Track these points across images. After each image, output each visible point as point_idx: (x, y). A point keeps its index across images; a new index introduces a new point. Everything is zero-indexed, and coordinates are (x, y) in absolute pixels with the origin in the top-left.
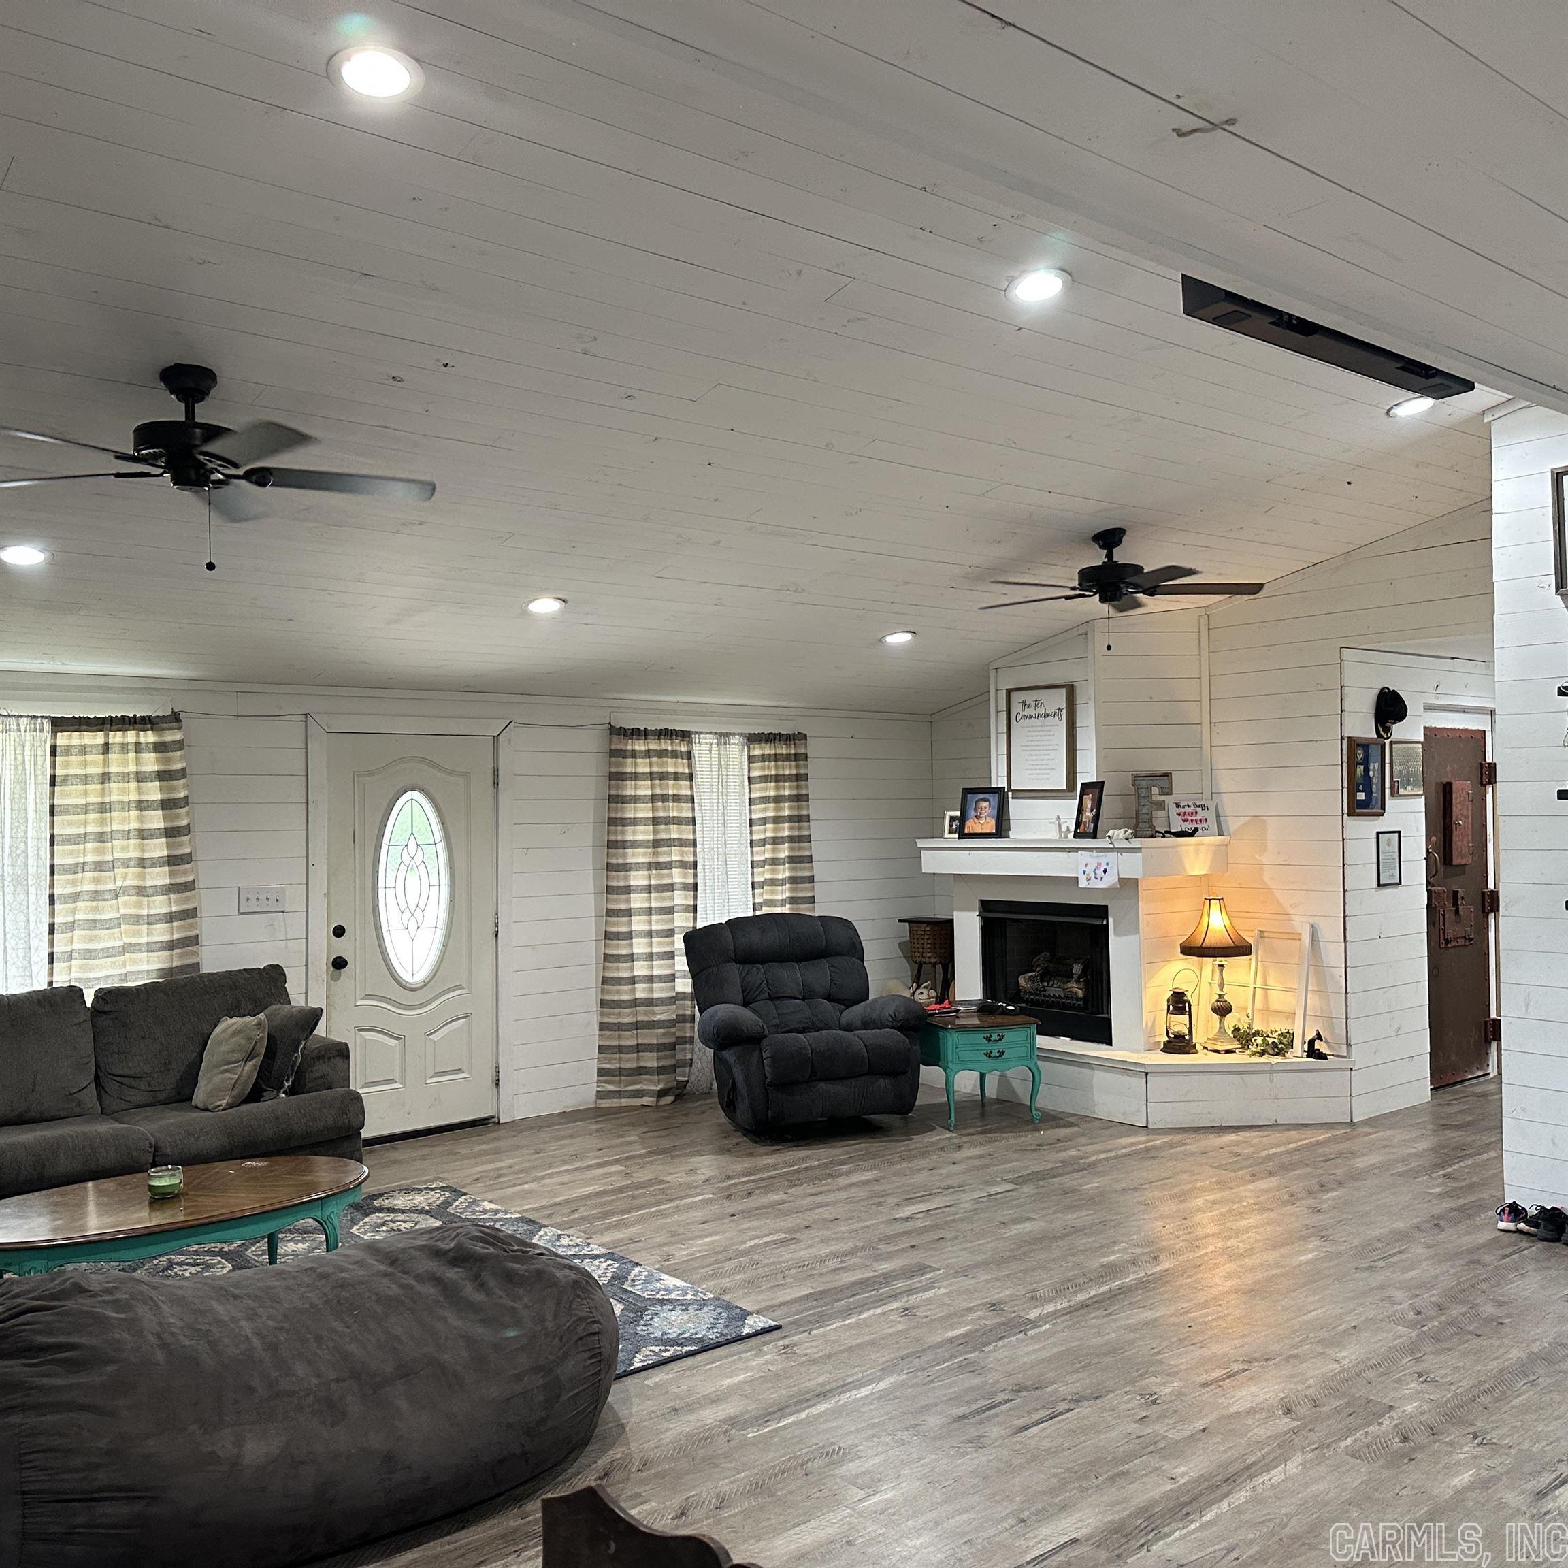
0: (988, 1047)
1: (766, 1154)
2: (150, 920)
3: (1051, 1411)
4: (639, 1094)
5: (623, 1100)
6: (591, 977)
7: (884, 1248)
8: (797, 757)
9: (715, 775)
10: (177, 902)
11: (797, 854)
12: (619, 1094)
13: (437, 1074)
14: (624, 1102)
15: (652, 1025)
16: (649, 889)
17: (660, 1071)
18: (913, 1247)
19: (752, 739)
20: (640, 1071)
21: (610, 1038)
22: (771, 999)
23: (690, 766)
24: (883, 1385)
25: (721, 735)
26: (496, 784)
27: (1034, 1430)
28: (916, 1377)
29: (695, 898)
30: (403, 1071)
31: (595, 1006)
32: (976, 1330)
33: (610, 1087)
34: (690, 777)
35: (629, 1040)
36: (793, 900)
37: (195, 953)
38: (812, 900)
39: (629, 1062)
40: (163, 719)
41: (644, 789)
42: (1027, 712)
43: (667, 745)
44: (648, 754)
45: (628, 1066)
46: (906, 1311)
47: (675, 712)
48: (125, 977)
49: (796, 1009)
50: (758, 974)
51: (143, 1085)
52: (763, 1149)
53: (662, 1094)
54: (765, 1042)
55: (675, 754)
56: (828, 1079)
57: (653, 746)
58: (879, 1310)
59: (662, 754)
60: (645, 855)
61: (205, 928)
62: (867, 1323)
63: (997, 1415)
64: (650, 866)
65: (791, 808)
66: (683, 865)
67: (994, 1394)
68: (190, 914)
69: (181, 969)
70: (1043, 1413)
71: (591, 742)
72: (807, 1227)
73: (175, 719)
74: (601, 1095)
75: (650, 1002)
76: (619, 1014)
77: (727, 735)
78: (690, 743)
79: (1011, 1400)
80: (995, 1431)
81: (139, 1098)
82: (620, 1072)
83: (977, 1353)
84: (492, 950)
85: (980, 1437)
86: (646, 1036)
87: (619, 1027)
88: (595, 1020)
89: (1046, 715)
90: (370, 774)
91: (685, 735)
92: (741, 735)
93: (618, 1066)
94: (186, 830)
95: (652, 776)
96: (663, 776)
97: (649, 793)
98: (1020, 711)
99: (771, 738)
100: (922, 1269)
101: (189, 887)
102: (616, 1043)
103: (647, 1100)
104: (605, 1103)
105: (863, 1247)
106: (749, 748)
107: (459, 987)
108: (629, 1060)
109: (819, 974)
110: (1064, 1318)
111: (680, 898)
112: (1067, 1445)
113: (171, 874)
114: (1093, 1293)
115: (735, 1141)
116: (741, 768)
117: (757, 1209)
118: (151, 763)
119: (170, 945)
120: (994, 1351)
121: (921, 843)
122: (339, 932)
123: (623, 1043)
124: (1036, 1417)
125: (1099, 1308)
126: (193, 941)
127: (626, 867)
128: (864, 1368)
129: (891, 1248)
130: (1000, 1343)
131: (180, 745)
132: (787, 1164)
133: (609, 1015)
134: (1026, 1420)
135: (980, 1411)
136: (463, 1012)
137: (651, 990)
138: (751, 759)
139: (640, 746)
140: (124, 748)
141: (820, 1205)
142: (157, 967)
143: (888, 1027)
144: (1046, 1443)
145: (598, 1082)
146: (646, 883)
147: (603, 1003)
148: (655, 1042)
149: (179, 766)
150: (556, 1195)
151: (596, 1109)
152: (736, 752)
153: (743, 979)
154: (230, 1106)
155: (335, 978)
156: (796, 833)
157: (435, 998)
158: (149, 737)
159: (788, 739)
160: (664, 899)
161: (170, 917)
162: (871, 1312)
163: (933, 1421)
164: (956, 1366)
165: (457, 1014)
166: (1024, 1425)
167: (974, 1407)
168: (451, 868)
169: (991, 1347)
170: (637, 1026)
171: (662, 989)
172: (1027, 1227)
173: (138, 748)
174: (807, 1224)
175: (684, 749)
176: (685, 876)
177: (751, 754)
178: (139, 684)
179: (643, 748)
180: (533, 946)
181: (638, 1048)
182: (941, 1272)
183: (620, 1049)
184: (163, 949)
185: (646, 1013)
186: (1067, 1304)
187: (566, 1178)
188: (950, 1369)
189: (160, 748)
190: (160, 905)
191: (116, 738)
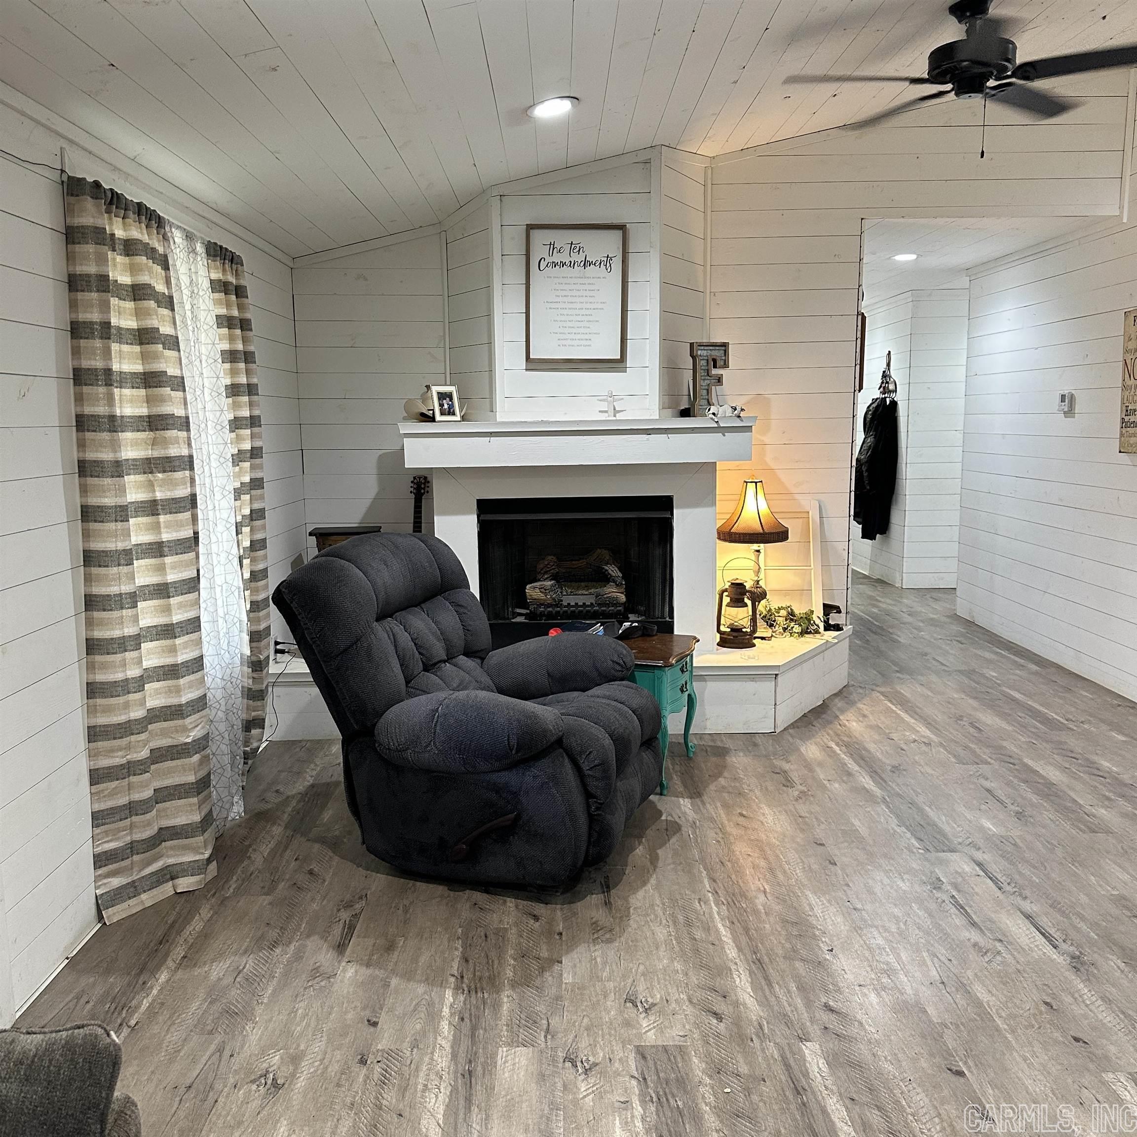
0: (682, 680)
4: (169, 876)
5: (144, 896)
8: (240, 292)
12: (134, 889)
14: (143, 899)
17: (201, 825)
19: (209, 250)
21: (112, 792)
22: (427, 668)
23: (168, 282)
31: (77, 741)
33: (116, 882)
35: (145, 787)
39: (146, 827)
41: (126, 316)
42: (557, 258)
43: (147, 235)
45: (146, 833)
50: (402, 633)
57: (136, 232)
74: (104, 902)
76: (128, 747)
77: (193, 236)
78: (165, 239)
82: (132, 848)
87: (127, 769)
88: (79, 767)
89: (586, 263)
91: (160, 224)
92: (202, 240)
93: (128, 839)
98: (546, 256)
99: (223, 255)
102: (123, 800)
103: (185, 882)
104: (113, 914)
106: (208, 268)
108: (144, 824)
109: (451, 620)
123: (137, 796)
133: (109, 751)
138: (211, 286)
139: (118, 229)
143: (616, 679)
145: (97, 879)
147: (94, 734)
153: (395, 645)
159: (232, 260)
170: (160, 758)
175: (161, 249)
177: (211, 276)
183: (130, 809)
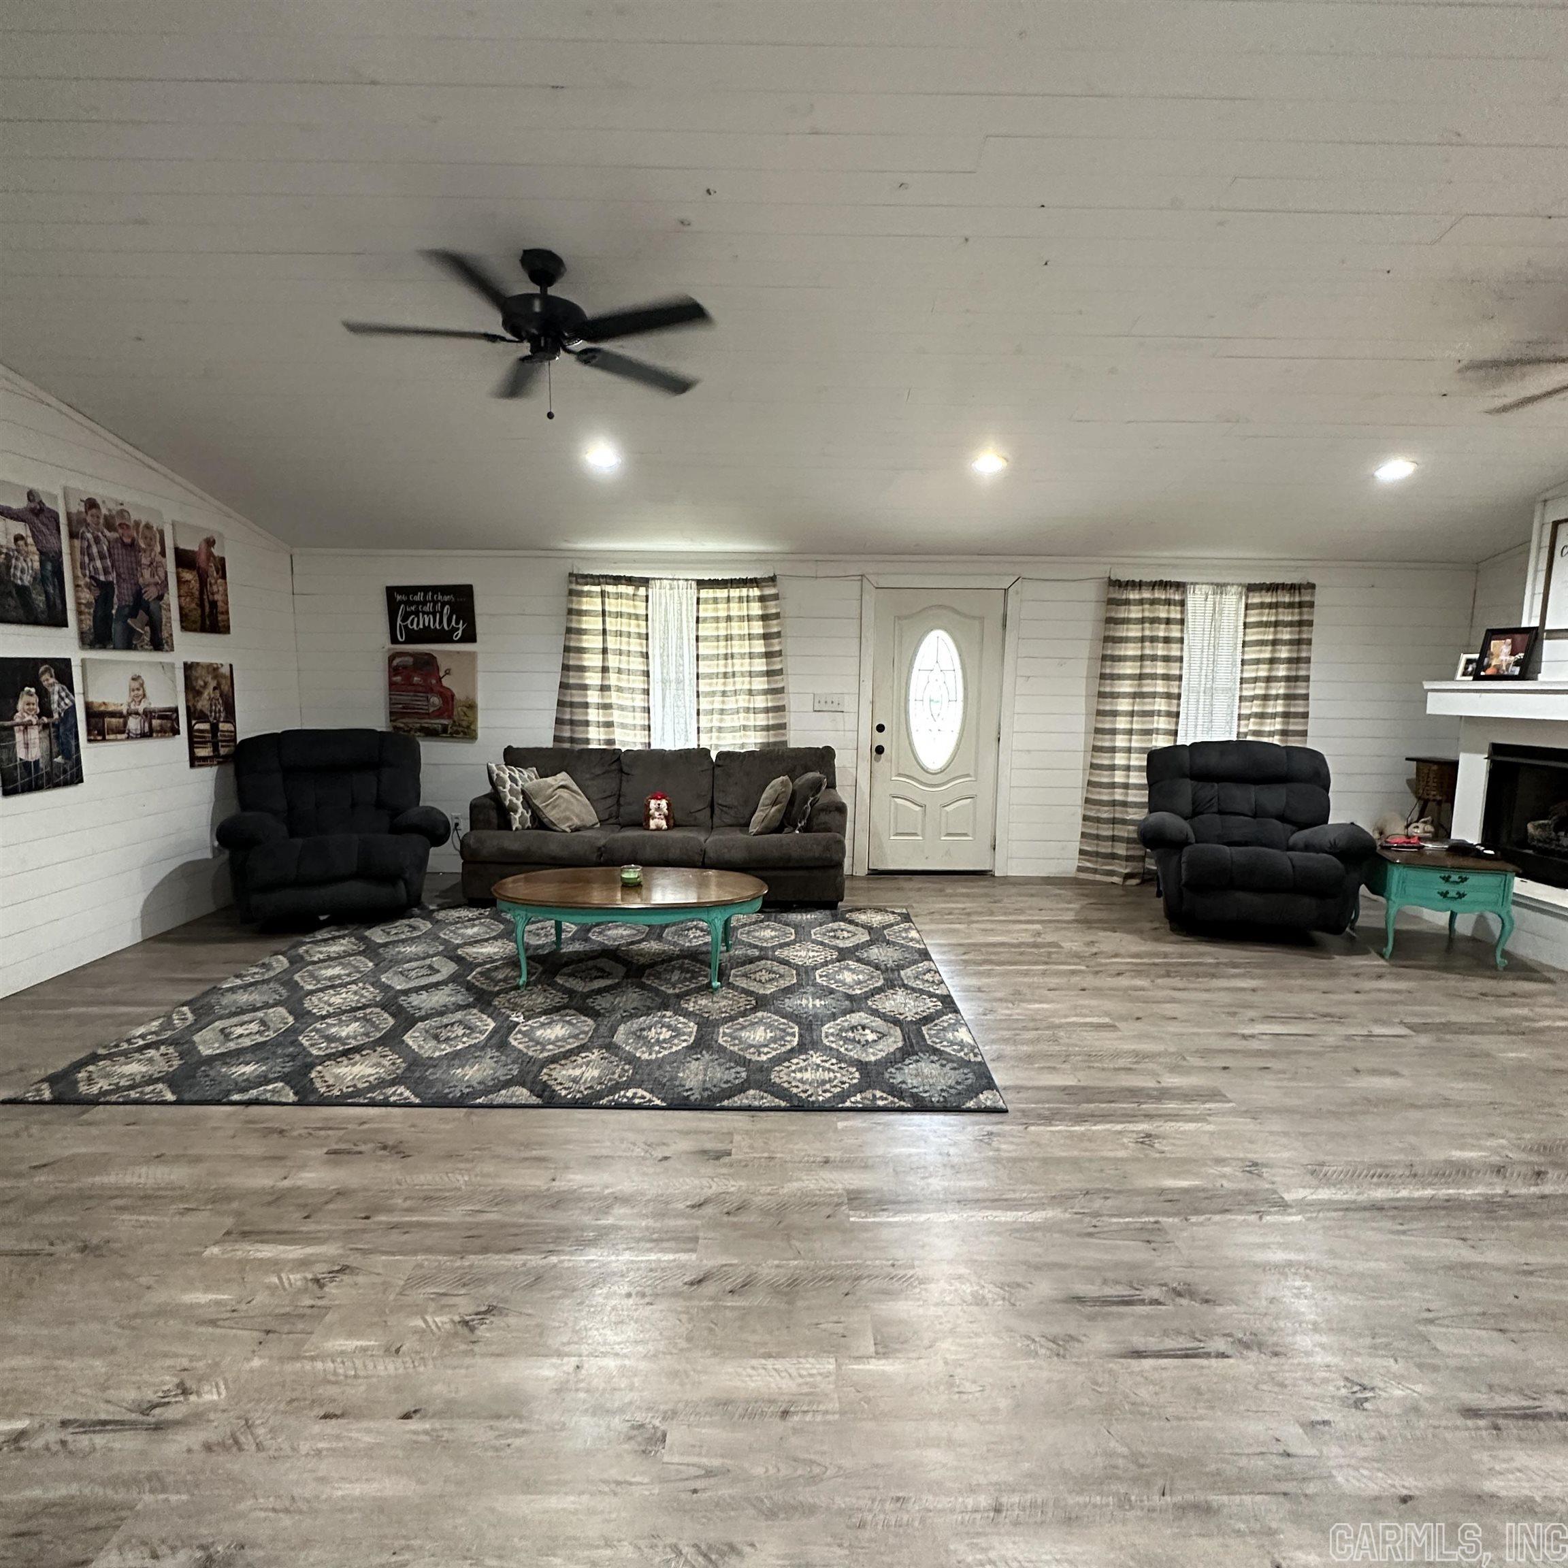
0: (1445, 887)
1: (1172, 942)
2: (755, 711)
3: (1196, 1344)
4: (1111, 873)
6: (1078, 778)
7: (1195, 1061)
8: (1301, 605)
9: (1208, 621)
10: (772, 700)
11: (1292, 692)
12: (1095, 871)
13: (949, 835)
14: (1098, 877)
15: (1124, 822)
16: (1132, 714)
17: (1128, 858)
18: (1225, 1068)
19: (1251, 588)
20: (1113, 856)
21: (1090, 827)
22: (1221, 812)
23: (1182, 612)
24: (1036, 1217)
25: (1218, 585)
26: (1004, 626)
27: (1148, 1363)
28: (1081, 1221)
29: (1177, 723)
30: (923, 830)
31: (1079, 801)
32: (1204, 1190)
33: (1089, 865)
34: (1182, 622)
35: (1106, 831)
36: (1284, 733)
37: (784, 735)
38: (1304, 733)
39: (1105, 848)
40: (764, 580)
41: (1134, 632)
43: (1159, 594)
44: (1141, 602)
45: (1103, 850)
46: (1147, 1139)
47: (1175, 566)
48: (743, 745)
49: (1241, 826)
50: (1210, 790)
51: (732, 812)
52: (1174, 937)
53: (1128, 876)
54: (1187, 849)
55: (1168, 602)
56: (1244, 888)
57: (1147, 595)
58: (1119, 1127)
59: (1153, 602)
60: (1131, 686)
61: (791, 719)
62: (1090, 1138)
63: (1121, 1316)
64: (1134, 696)
65: (1290, 651)
66: (1168, 696)
67: (1146, 1283)
68: (780, 709)
69: (775, 744)
70: (1183, 1343)
71: (1090, 593)
72: (1138, 1019)
73: (773, 580)
74: (1080, 869)
75: (1124, 804)
76: (1098, 811)
77: (1225, 585)
78: (1184, 592)
79: (1160, 1303)
80: (1099, 1339)
81: (728, 820)
82: (1097, 854)
83: (1176, 1220)
84: (995, 751)
85: (1072, 1338)
86: (1120, 830)
87: (1098, 820)
88: (1080, 812)
90: (906, 618)
91: (1180, 586)
92: (1240, 585)
93: (1096, 849)
94: (780, 653)
95: (1142, 621)
96: (1154, 621)
97: (1139, 634)
99: (1273, 588)
100: (1214, 1095)
101: (780, 691)
102: (1095, 832)
103: (1116, 879)
104: (1083, 876)
105: (1173, 1053)
106: (1247, 597)
107: (968, 775)
108: (1105, 847)
109: (1274, 797)
110: (1334, 1214)
111: (1162, 723)
112: (1170, 1411)
113: (769, 682)
114: (1404, 1193)
115: (1157, 925)
116: (1237, 614)
117: (1111, 989)
118: (756, 609)
119: (767, 728)
120: (1201, 1224)
121: (1427, 685)
122: (881, 728)
123: (1101, 833)
124: (1170, 1344)
125: (1394, 1218)
126: (782, 726)
127: (1114, 696)
128: (1037, 1188)
129: (1201, 1063)
130: (1217, 1218)
131: (776, 597)
132: (1182, 956)
133: (1091, 809)
134: (1153, 1343)
135: (1105, 1302)
136: (971, 793)
137: (1127, 795)
138: (1247, 607)
139: (1133, 595)
140: (740, 599)
141: (1173, 1000)
142: (760, 741)
143: (1326, 852)
144: (1144, 1393)
145: (1079, 859)
146: (1130, 708)
147: (1087, 801)
148: (1126, 835)
149: (774, 611)
150: (969, 937)
151: (1075, 879)
152: (1233, 602)
153: (1194, 795)
154: (758, 834)
155: (878, 760)
156: (1293, 673)
157: (948, 782)
158: (755, 592)
159: (1292, 588)
160: (1143, 723)
161: (767, 710)
162: (1108, 1126)
163: (1044, 1287)
164: (1138, 1226)
165: (966, 794)
166: (1142, 1348)
167: (1109, 1291)
168: (965, 689)
169: (1202, 1218)
170: (1114, 821)
171: (1135, 796)
172: (1388, 1082)
173: (748, 599)
174: (1139, 1015)
175: (1177, 597)
176: (1169, 705)
177: (1250, 601)
178: (748, 557)
179: (1137, 597)
180: (1029, 751)
181: (1113, 839)
182: (1231, 1105)
183: (1098, 837)
184: (762, 730)
185: (1121, 812)
186: (1353, 1197)
187: (989, 926)
188: (1126, 1228)
189: (762, 599)
190: (760, 702)
191: (735, 593)
